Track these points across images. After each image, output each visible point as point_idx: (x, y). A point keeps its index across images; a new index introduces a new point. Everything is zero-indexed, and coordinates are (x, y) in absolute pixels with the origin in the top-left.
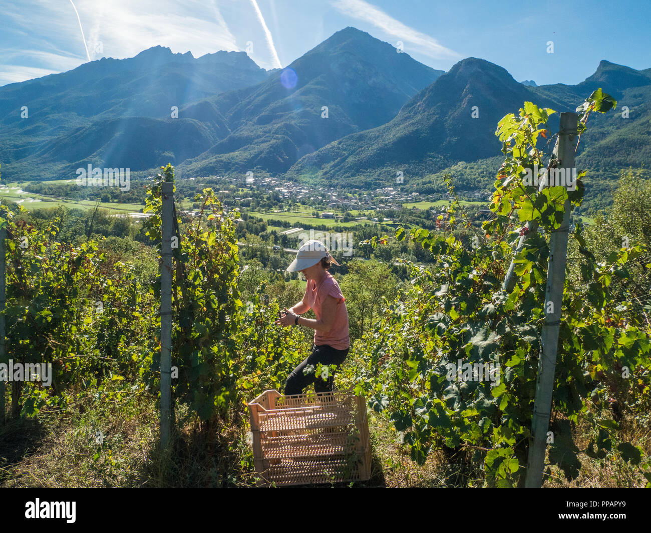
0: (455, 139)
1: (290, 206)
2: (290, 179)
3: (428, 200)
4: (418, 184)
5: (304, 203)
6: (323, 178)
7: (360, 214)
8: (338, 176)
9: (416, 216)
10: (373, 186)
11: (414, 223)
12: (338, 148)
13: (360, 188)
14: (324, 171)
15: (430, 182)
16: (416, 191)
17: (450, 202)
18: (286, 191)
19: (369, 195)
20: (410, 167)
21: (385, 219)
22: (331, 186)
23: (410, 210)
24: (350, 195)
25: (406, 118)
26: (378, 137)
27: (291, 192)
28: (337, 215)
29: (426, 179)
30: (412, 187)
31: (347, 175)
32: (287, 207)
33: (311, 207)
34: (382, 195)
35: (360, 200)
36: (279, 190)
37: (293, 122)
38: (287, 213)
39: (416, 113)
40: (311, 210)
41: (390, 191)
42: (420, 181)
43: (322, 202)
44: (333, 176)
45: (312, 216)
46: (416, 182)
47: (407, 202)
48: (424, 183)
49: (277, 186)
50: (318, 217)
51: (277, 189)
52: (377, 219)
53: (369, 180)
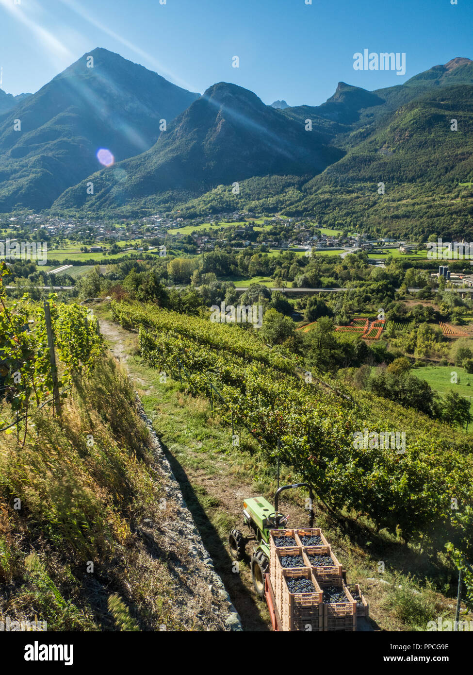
0: (212, 164)
1: (58, 243)
2: (55, 215)
3: (191, 224)
4: (182, 210)
5: (72, 239)
6: (90, 211)
7: (127, 245)
8: (104, 207)
9: (178, 242)
10: (140, 215)
11: (177, 249)
12: (102, 179)
13: (127, 217)
14: (90, 203)
15: (193, 207)
16: (180, 217)
17: (212, 225)
18: (52, 228)
19: (136, 224)
20: (173, 193)
21: (150, 248)
22: (98, 218)
23: (174, 236)
24: (117, 226)
25: (166, 145)
26: (140, 164)
27: (58, 229)
28: (105, 248)
29: (189, 204)
30: (176, 213)
31: (113, 206)
32: (55, 244)
33: (79, 243)
34: (149, 224)
35: (128, 230)
36: (45, 227)
37: (50, 154)
38: (56, 251)
39: (174, 140)
40: (80, 245)
41: (156, 218)
42: (184, 206)
43: (90, 236)
44: (99, 208)
45: (81, 252)
46: (179, 209)
47: (172, 227)
48: (188, 209)
49: (42, 223)
50: (86, 251)
51: (42, 226)
52: (142, 248)
53: (135, 209)
